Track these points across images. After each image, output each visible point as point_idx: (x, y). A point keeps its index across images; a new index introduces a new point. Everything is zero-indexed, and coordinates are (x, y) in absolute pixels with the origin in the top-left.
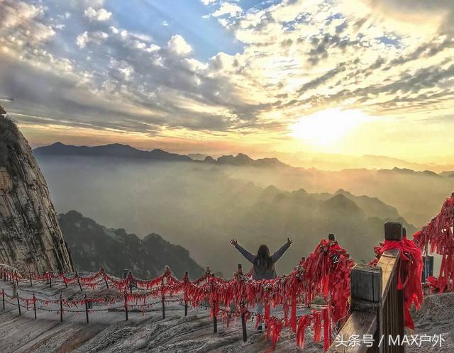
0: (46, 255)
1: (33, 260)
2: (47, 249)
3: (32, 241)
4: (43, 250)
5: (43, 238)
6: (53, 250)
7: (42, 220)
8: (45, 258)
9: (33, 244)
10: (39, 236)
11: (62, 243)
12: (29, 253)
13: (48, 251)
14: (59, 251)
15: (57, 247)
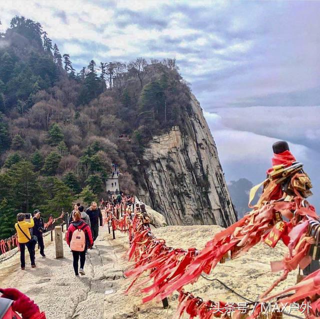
0: (213, 214)
1: (200, 216)
2: (213, 208)
3: (199, 198)
4: (210, 208)
5: (210, 197)
6: (220, 210)
7: (210, 179)
8: (212, 217)
9: (200, 202)
10: (206, 194)
11: (228, 204)
12: (197, 210)
13: (214, 210)
14: (226, 212)
15: (224, 207)
